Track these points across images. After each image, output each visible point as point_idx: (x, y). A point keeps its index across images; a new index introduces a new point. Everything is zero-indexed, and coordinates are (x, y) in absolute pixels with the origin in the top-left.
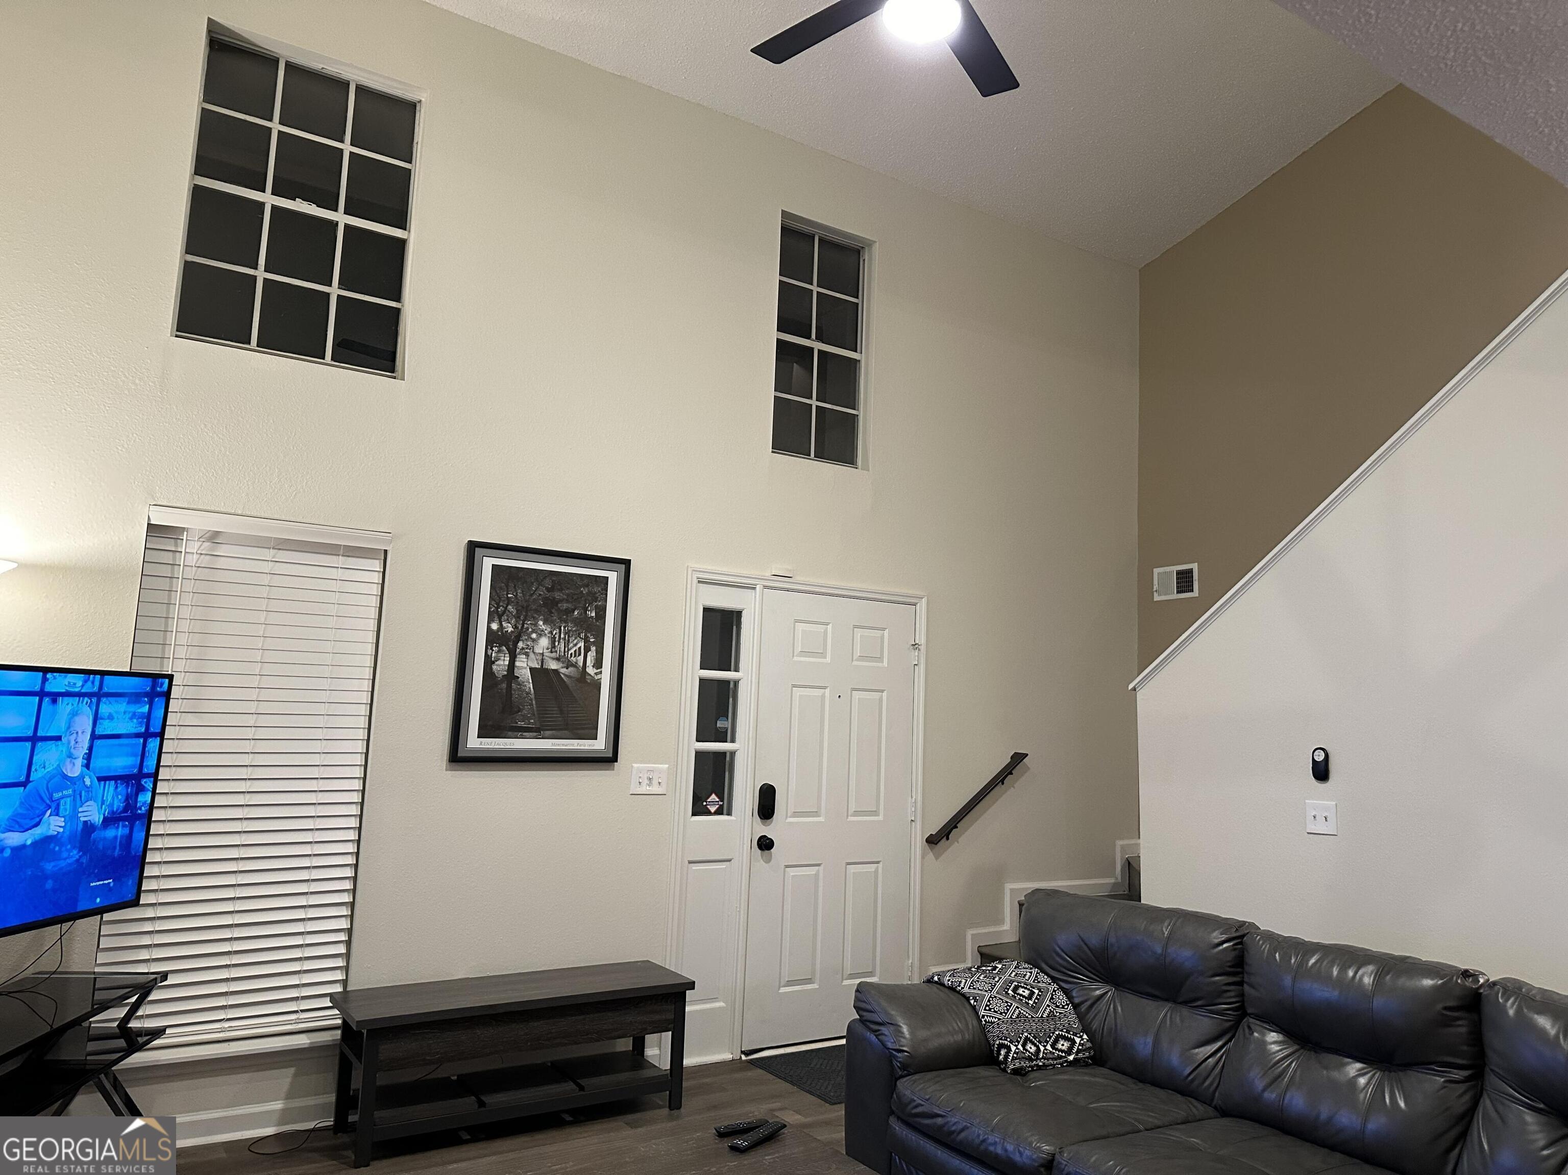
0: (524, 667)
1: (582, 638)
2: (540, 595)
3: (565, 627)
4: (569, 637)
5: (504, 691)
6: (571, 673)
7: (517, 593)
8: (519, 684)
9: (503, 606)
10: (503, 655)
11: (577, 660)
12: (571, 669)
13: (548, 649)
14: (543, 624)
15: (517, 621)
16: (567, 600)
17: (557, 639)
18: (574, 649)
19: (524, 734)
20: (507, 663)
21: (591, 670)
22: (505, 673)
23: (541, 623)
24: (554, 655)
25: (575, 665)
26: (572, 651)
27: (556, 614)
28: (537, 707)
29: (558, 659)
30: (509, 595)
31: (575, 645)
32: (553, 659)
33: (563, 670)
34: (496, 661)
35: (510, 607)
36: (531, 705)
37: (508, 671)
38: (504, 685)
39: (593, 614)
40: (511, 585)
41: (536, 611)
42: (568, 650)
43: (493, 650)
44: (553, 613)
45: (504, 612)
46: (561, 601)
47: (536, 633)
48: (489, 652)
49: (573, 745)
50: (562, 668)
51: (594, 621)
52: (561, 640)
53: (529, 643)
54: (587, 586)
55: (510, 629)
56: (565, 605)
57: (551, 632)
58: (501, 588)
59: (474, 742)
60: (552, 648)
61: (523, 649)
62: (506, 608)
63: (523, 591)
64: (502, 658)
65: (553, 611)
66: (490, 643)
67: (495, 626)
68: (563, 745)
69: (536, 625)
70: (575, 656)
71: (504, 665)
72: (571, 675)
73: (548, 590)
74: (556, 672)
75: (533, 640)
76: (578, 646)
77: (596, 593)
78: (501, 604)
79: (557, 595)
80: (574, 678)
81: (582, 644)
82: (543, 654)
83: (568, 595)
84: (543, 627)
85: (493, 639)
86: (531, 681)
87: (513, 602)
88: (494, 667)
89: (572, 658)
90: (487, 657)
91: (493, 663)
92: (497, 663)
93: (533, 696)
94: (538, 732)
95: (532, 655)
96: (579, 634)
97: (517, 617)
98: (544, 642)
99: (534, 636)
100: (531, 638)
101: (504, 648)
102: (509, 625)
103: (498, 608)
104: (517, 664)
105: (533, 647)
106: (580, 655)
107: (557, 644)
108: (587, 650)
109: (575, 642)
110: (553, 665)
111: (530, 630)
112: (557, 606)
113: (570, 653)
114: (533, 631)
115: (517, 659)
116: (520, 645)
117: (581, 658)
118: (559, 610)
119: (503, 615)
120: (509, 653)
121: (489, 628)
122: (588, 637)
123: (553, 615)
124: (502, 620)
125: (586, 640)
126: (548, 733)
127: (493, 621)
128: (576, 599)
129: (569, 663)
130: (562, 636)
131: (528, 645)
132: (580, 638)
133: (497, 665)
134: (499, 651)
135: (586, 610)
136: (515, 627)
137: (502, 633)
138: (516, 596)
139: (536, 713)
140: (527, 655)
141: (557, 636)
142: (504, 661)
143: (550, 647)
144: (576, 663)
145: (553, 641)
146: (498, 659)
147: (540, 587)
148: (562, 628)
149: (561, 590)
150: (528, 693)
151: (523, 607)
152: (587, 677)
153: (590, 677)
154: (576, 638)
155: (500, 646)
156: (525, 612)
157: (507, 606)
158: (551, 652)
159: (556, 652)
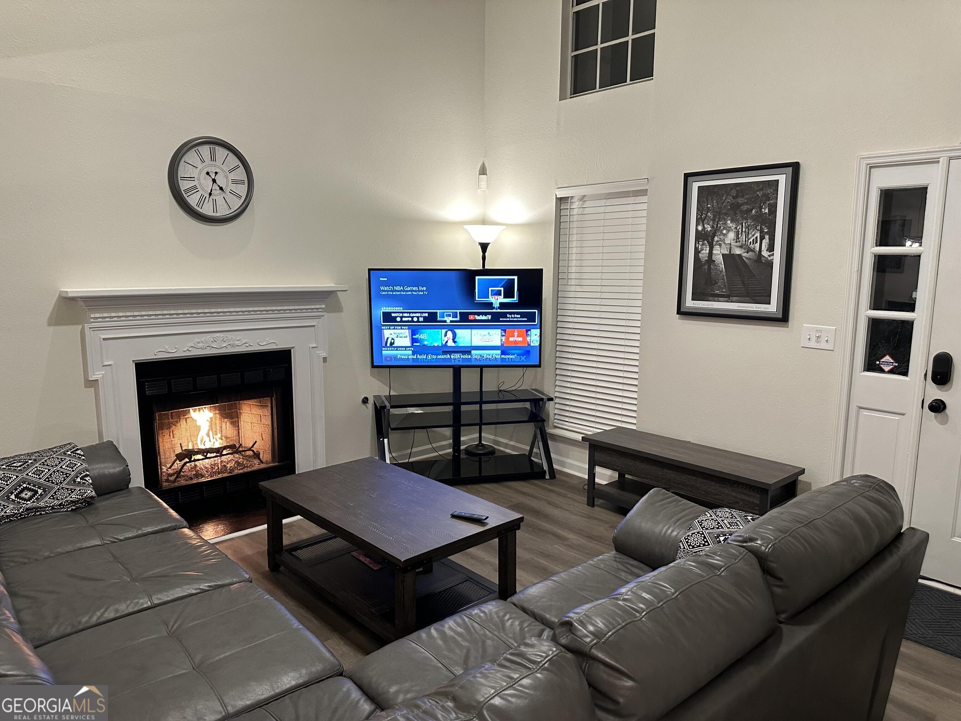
0: (718, 253)
1: (758, 230)
2: (728, 202)
3: (745, 223)
4: (748, 230)
5: (706, 270)
6: (750, 256)
7: (713, 204)
8: (716, 266)
9: (705, 214)
10: (705, 247)
11: (755, 247)
12: (750, 253)
13: (734, 240)
14: (731, 222)
15: (713, 223)
16: (747, 203)
17: (740, 232)
18: (753, 239)
19: (720, 299)
20: (708, 252)
21: (765, 253)
22: (707, 258)
23: (729, 222)
24: (738, 244)
25: (753, 250)
26: (751, 240)
27: (739, 215)
28: (727, 281)
29: (741, 247)
30: (709, 206)
31: (753, 235)
32: (738, 247)
33: (745, 255)
34: (701, 251)
35: (709, 214)
36: (723, 279)
37: (708, 257)
38: (706, 267)
39: (767, 211)
40: (710, 198)
41: (726, 214)
42: (748, 240)
43: (699, 244)
44: (737, 214)
45: (705, 218)
46: (742, 204)
47: (726, 229)
48: (697, 245)
49: (753, 308)
50: (744, 253)
51: (767, 216)
52: (743, 233)
53: (721, 237)
54: (762, 190)
55: (709, 229)
56: (745, 207)
57: (736, 228)
58: (704, 202)
59: (690, 303)
60: (737, 239)
61: (717, 241)
62: (706, 215)
63: (717, 201)
64: (705, 249)
65: (737, 212)
66: (697, 240)
67: (700, 228)
68: (745, 307)
69: (725, 224)
70: (753, 243)
71: (706, 253)
72: (750, 257)
73: (734, 198)
74: (740, 256)
75: (724, 235)
76: (755, 236)
77: (768, 194)
78: (704, 212)
79: (740, 200)
80: (753, 259)
81: (758, 234)
82: (730, 244)
83: (747, 199)
84: (731, 225)
85: (700, 236)
86: (723, 263)
87: (711, 210)
88: (700, 255)
89: (751, 245)
90: (696, 249)
91: (700, 252)
92: (702, 252)
93: (724, 274)
94: (728, 297)
95: (723, 245)
96: (756, 227)
97: (714, 220)
98: (732, 235)
99: (725, 232)
100: (723, 234)
101: (706, 242)
102: (709, 226)
103: (701, 216)
104: (714, 252)
105: (724, 239)
106: (757, 242)
107: (740, 236)
108: (762, 238)
109: (753, 233)
110: (738, 251)
111: (722, 228)
112: (740, 208)
113: (749, 241)
114: (724, 229)
115: (714, 249)
116: (716, 239)
117: (758, 245)
118: (742, 212)
119: (704, 220)
120: (709, 245)
121: (697, 229)
122: (763, 228)
123: (737, 215)
124: (704, 223)
125: (761, 231)
126: (735, 299)
127: (699, 224)
128: (753, 201)
129: (749, 249)
130: (744, 230)
131: (721, 239)
132: (757, 230)
133: (702, 254)
134: (703, 244)
135: (761, 208)
136: (712, 227)
137: (704, 232)
138: (713, 206)
139: (726, 284)
140: (720, 245)
141: (740, 230)
142: (706, 251)
143: (735, 238)
144: (754, 249)
145: (737, 234)
146: (702, 250)
147: (729, 196)
148: (744, 224)
149: (743, 196)
150: (721, 272)
151: (717, 212)
152: (762, 259)
153: (765, 258)
154: (754, 230)
155: (704, 241)
156: (719, 216)
157: (707, 213)
158: (736, 242)
159: (740, 242)
